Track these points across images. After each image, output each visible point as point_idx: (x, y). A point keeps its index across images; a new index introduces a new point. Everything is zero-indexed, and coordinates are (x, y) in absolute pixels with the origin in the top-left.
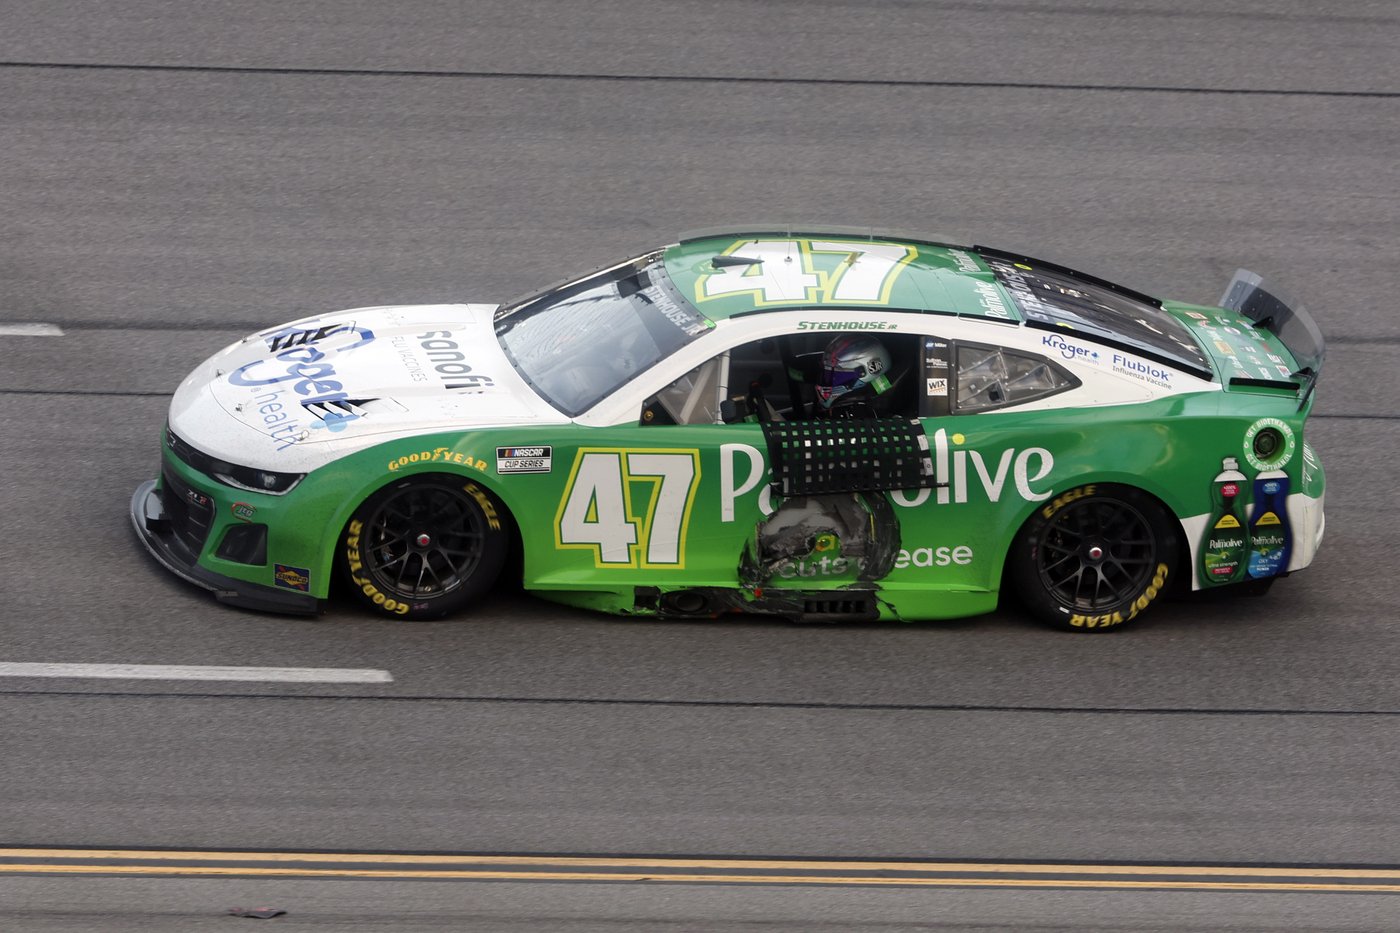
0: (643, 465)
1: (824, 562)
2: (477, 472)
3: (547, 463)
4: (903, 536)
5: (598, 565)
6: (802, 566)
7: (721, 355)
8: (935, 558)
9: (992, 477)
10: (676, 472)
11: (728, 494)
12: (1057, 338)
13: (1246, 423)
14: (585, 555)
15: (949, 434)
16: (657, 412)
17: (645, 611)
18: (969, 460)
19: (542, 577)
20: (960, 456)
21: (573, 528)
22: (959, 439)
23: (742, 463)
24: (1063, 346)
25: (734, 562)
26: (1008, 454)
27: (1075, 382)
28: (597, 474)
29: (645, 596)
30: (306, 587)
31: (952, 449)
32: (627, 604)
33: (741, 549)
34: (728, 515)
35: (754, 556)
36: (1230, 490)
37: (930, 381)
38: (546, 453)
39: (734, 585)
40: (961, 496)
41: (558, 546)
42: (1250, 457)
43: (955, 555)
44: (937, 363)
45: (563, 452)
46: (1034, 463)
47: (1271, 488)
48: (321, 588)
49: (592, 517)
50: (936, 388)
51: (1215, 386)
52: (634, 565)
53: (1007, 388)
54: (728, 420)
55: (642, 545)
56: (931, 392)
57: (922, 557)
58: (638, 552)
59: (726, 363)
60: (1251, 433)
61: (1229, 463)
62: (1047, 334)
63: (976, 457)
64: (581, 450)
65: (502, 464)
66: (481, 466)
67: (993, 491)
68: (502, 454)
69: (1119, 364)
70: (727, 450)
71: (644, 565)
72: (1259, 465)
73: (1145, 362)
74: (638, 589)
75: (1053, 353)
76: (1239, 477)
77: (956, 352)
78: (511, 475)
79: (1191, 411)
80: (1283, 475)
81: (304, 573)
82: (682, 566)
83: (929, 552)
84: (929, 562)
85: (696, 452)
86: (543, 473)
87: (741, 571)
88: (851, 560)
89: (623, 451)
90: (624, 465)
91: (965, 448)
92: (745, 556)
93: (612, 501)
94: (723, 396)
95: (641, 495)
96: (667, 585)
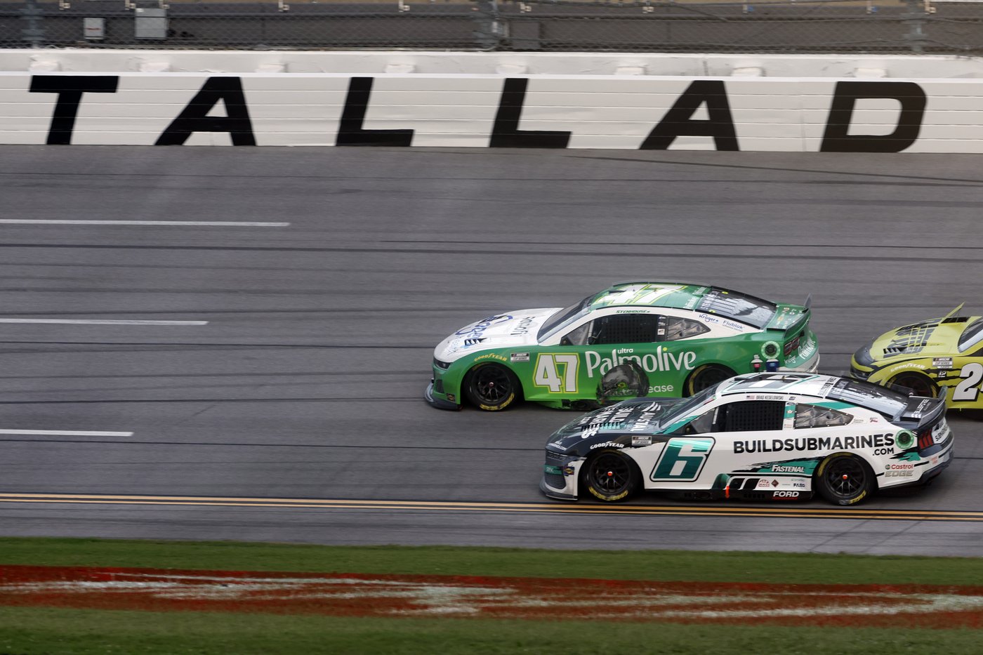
0: (561, 358)
1: (624, 391)
2: (503, 361)
3: (528, 358)
4: (650, 382)
5: (550, 392)
6: (616, 393)
7: (590, 322)
8: (662, 389)
9: (677, 361)
10: (571, 361)
11: (590, 368)
12: (705, 315)
13: (762, 343)
14: (545, 389)
15: (662, 348)
16: (566, 341)
17: (567, 408)
18: (668, 356)
19: (531, 397)
20: (665, 355)
21: (539, 380)
22: (665, 349)
23: (593, 358)
24: (706, 318)
25: (594, 391)
26: (682, 354)
27: (708, 330)
28: (545, 362)
29: (566, 402)
30: (454, 400)
31: (663, 353)
32: (560, 405)
33: (596, 387)
34: (591, 375)
35: (601, 389)
36: (757, 366)
37: (659, 330)
38: (527, 355)
39: (595, 398)
40: (668, 368)
41: (536, 386)
42: (764, 354)
43: (668, 388)
44: (662, 324)
45: (533, 355)
46: (690, 356)
47: (772, 365)
48: (458, 401)
49: (545, 376)
50: (661, 332)
51: (761, 331)
52: (561, 392)
53: (685, 332)
54: (590, 344)
55: (563, 386)
56: (659, 334)
57: (657, 389)
58: (562, 388)
59: (592, 324)
60: (764, 346)
61: (756, 356)
62: (702, 314)
63: (671, 355)
64: (539, 354)
65: (512, 359)
66: (505, 359)
67: (678, 366)
68: (512, 355)
69: (725, 324)
70: (588, 353)
71: (565, 392)
72: (767, 357)
73: (735, 323)
74: (562, 400)
75: (702, 321)
76: (760, 361)
77: (670, 320)
78: (516, 363)
79: (754, 339)
80: (776, 360)
81: (453, 396)
82: (577, 392)
83: (659, 387)
84: (660, 391)
85: (577, 354)
86: (527, 362)
87: (597, 394)
88: (633, 390)
89: (553, 354)
90: (554, 359)
91: (667, 352)
92: (598, 389)
93: (552, 371)
94: (590, 335)
95: (561, 369)
96: (572, 399)
